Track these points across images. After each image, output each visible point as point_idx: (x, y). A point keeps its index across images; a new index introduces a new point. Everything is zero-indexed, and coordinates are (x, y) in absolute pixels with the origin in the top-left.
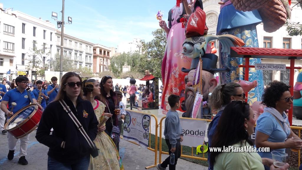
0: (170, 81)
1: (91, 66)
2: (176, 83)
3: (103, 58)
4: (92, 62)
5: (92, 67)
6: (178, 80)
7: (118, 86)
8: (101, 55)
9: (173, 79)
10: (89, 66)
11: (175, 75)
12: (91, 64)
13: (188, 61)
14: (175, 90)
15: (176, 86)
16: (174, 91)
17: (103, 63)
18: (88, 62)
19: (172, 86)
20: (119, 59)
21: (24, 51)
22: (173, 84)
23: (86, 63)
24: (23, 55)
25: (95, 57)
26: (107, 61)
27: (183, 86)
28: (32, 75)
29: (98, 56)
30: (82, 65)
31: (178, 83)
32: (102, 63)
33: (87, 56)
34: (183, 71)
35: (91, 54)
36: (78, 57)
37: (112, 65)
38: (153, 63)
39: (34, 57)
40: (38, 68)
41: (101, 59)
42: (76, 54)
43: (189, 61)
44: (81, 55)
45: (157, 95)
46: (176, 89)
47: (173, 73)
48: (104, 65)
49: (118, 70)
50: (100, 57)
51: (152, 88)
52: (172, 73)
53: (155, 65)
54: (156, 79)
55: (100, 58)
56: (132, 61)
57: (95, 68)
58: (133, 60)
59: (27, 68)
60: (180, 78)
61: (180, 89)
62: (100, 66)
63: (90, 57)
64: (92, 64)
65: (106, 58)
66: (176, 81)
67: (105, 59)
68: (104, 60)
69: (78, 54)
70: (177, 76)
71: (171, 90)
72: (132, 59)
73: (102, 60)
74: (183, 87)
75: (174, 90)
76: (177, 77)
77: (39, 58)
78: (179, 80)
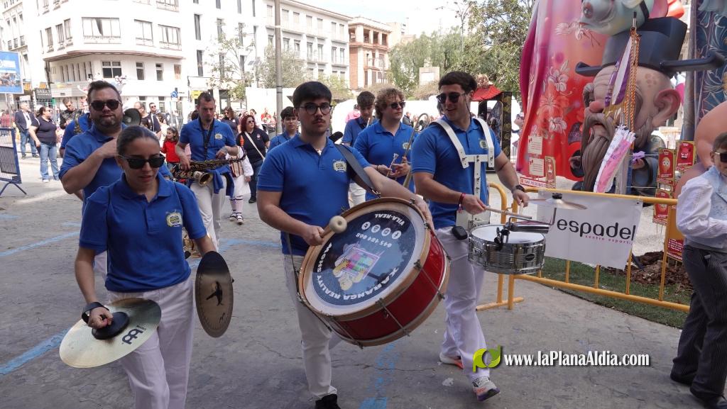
0: (542, 99)
1: (344, 73)
2: (559, 106)
3: (373, 50)
4: (347, 62)
5: (347, 76)
6: (564, 97)
7: (408, 117)
8: (367, 44)
9: (550, 95)
10: (341, 72)
11: (556, 84)
12: (345, 67)
13: (596, 44)
14: (554, 123)
15: (557, 113)
16: (553, 126)
17: (373, 64)
18: (338, 63)
19: (546, 113)
20: (411, 51)
21: (200, 45)
22: (550, 108)
23: (333, 66)
24: (200, 53)
25: (354, 49)
26: (381, 57)
27: (578, 112)
28: (221, 98)
29: (360, 46)
30: (324, 72)
31: (564, 105)
32: (370, 64)
33: (334, 49)
34: (578, 73)
35: (344, 44)
36: (315, 51)
37: (395, 69)
38: (498, 57)
39: (222, 56)
40: (230, 83)
41: (368, 55)
42: (310, 45)
43: (599, 44)
44: (321, 46)
45: (506, 138)
46: (559, 122)
47: (550, 79)
48: (374, 69)
49: (408, 80)
50: (365, 48)
51: (495, 121)
52: (547, 78)
53: (504, 62)
54: (505, 97)
55: (366, 52)
56: (443, 55)
57: (354, 77)
58: (446, 53)
59: (209, 84)
60: (571, 92)
61: (568, 119)
62: (366, 72)
63: (342, 50)
64: (348, 68)
65: (380, 50)
66: (559, 101)
67: (377, 54)
68: (374, 55)
69: (316, 43)
70: (562, 87)
71: (544, 125)
72: (444, 50)
73: (371, 56)
74: (578, 117)
75: (551, 123)
76: (562, 90)
77: (232, 59)
78: (567, 97)
